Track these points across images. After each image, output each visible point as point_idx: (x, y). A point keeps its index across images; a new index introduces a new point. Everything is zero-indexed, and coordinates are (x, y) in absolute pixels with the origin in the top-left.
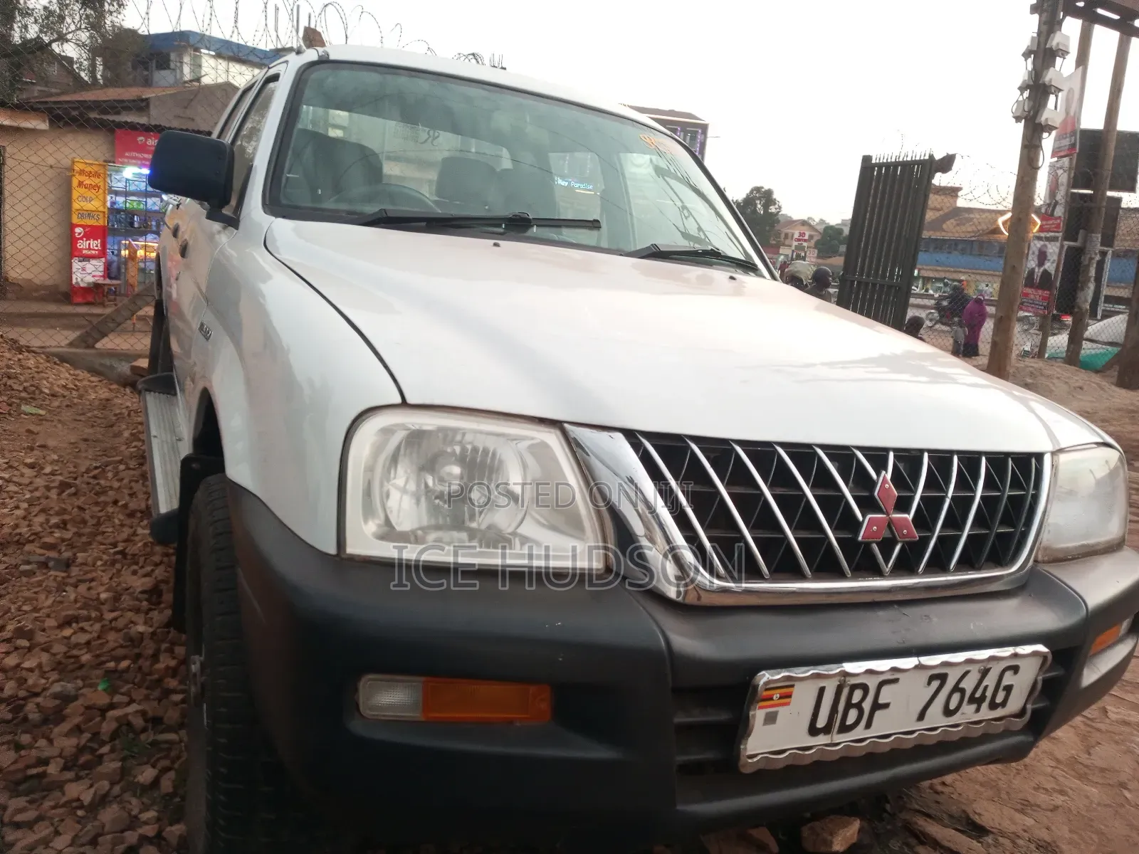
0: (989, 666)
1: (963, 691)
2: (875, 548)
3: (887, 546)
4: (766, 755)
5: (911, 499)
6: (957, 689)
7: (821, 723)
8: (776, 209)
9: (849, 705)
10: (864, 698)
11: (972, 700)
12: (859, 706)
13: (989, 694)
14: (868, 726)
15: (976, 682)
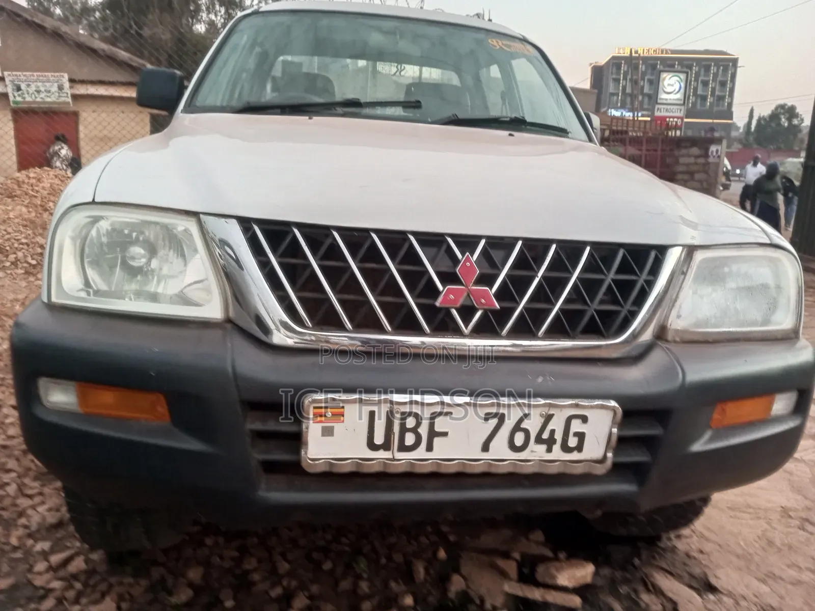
0: (551, 412)
1: (527, 432)
2: (454, 312)
3: (467, 312)
4: (329, 460)
5: (496, 277)
6: (517, 428)
7: (379, 439)
8: (798, 121)
9: (404, 430)
10: (418, 424)
11: (539, 440)
12: (414, 430)
13: (558, 436)
14: (430, 448)
15: (540, 425)
